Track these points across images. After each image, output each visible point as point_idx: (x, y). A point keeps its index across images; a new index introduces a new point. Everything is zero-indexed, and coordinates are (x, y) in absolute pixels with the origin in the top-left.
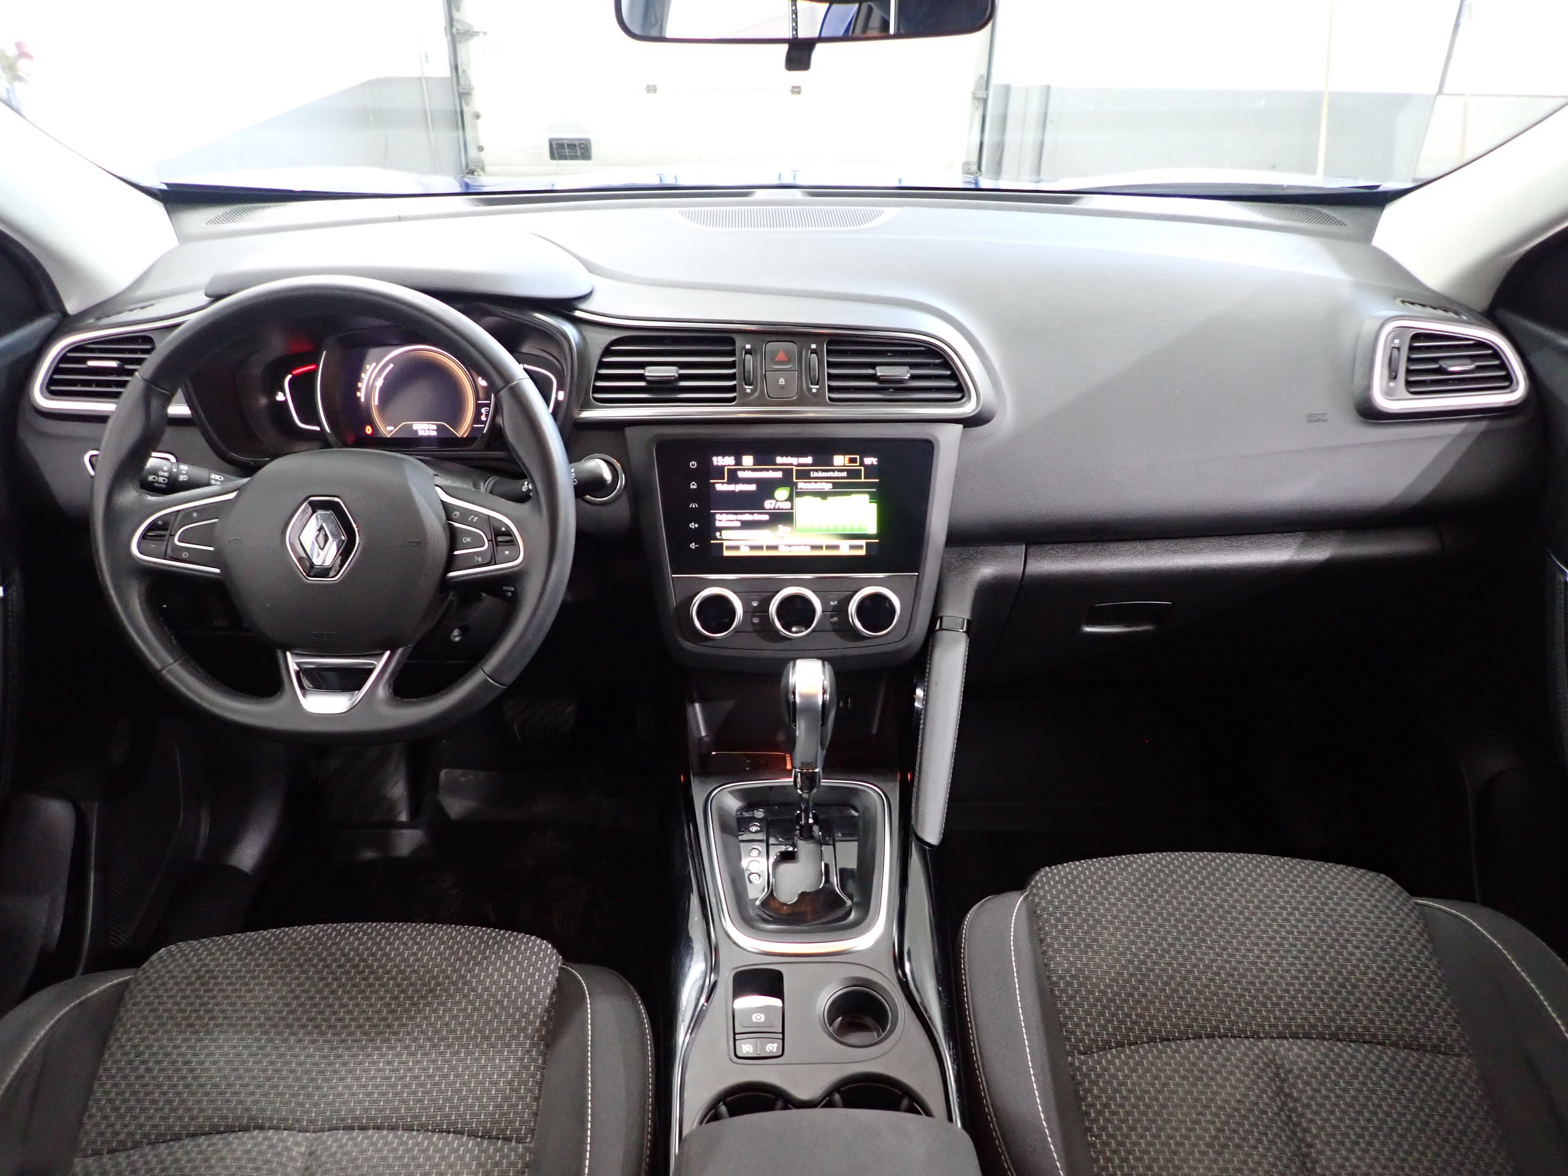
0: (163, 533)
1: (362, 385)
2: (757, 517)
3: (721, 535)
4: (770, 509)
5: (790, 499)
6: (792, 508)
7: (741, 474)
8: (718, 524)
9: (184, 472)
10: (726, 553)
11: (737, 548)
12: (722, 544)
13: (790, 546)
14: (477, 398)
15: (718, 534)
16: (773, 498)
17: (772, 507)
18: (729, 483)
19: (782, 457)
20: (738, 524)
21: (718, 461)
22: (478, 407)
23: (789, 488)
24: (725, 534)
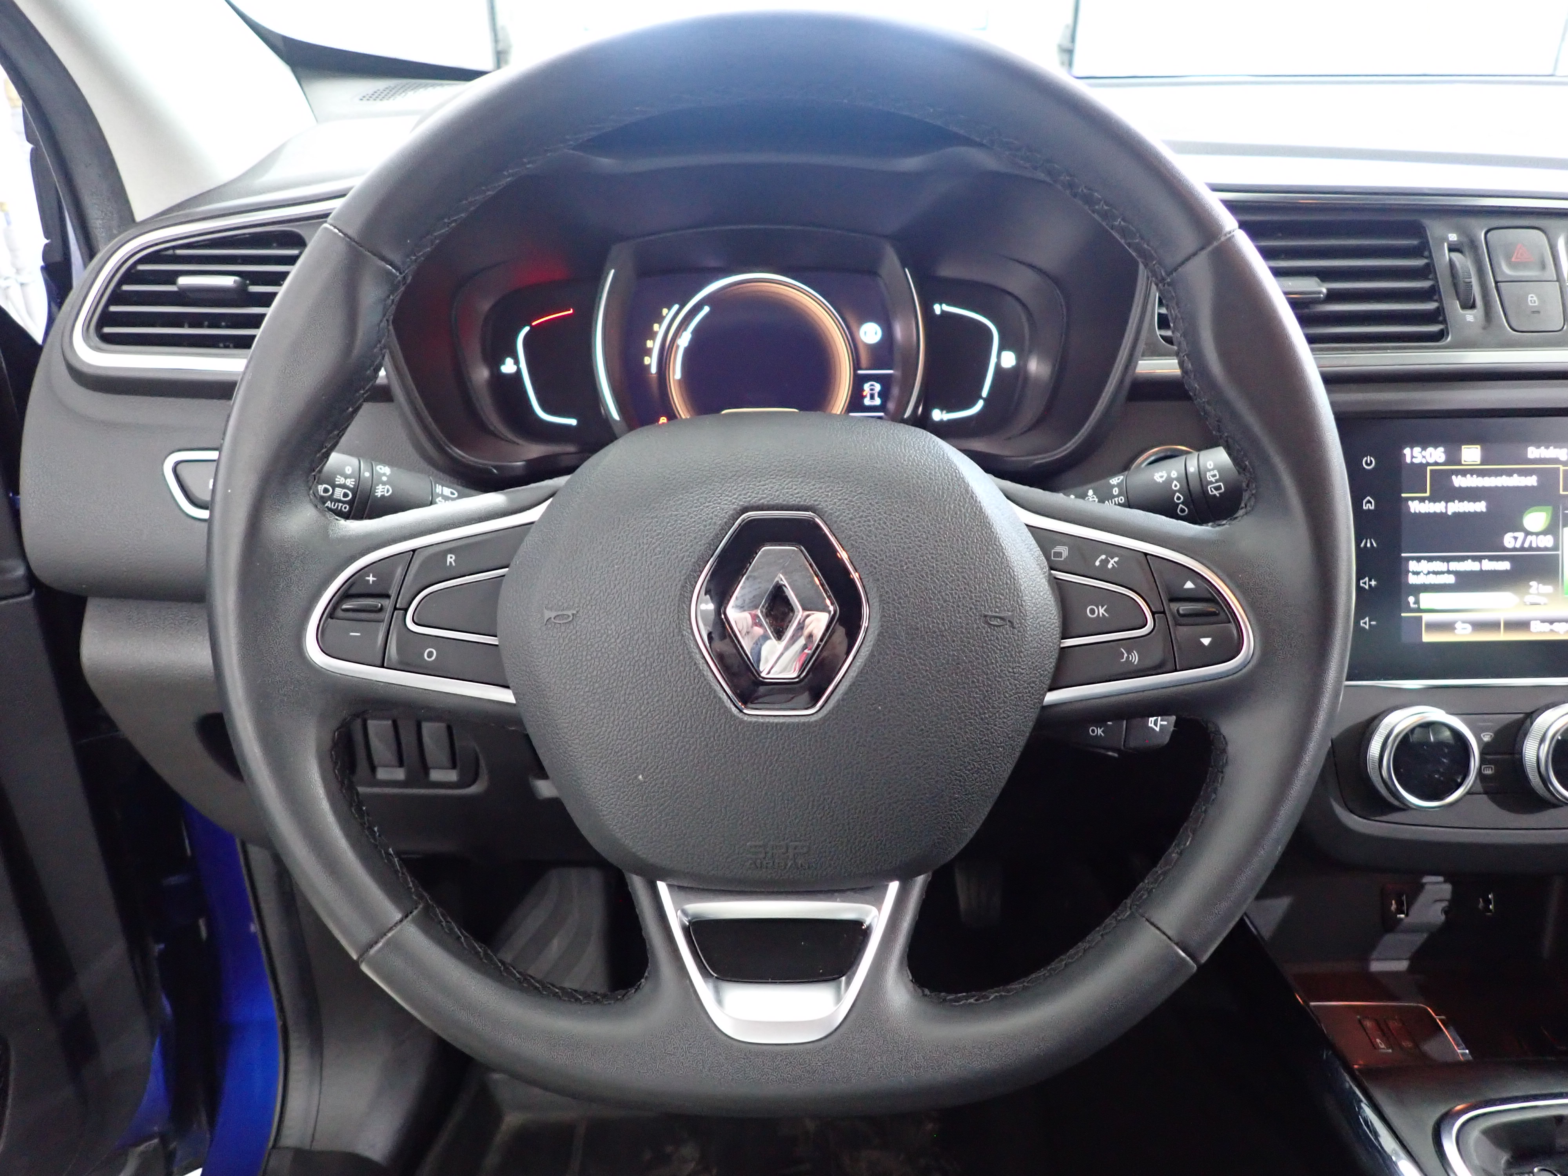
0: (378, 603)
1: (654, 345)
2: (1488, 565)
3: (1417, 602)
4: (1514, 549)
5: (1552, 529)
6: (1556, 547)
7: (1459, 481)
8: (1412, 580)
9: (384, 479)
10: (1428, 637)
11: (1448, 627)
12: (1420, 618)
13: (1552, 622)
14: (856, 365)
15: (1411, 599)
16: (1519, 527)
17: (1518, 545)
18: (1433, 499)
19: (1538, 447)
20: (1450, 579)
21: (1414, 455)
22: (858, 382)
23: (1550, 508)
24: (1427, 600)
